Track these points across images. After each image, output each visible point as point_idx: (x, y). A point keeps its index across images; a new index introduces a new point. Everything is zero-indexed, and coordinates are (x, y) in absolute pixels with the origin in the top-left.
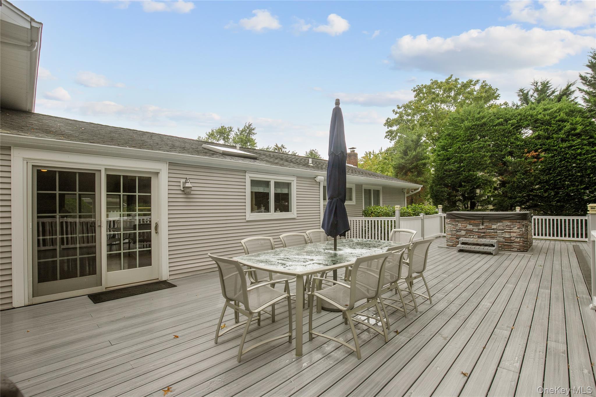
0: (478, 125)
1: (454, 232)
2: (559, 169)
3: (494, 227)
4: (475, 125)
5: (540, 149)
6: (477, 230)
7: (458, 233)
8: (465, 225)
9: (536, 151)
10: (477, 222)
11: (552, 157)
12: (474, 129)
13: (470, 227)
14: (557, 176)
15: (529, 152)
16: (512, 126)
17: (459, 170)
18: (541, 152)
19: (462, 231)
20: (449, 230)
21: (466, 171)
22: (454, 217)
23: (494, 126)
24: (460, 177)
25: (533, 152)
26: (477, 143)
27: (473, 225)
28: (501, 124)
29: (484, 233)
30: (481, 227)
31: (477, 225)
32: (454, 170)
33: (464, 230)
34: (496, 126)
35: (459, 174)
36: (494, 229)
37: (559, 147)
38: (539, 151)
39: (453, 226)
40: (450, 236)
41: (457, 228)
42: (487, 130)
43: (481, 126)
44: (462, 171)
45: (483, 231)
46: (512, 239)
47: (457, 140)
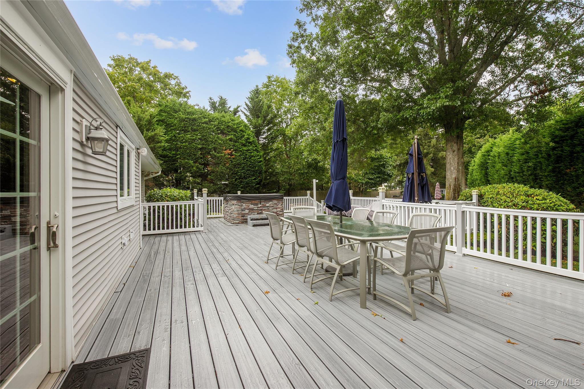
0: (190, 119)
1: (240, 212)
2: (243, 165)
3: (267, 205)
4: (188, 118)
5: (232, 149)
6: (257, 208)
7: (243, 212)
8: (248, 205)
9: (230, 150)
10: (256, 202)
11: (239, 156)
12: (187, 121)
13: (252, 206)
14: (242, 169)
15: (226, 150)
16: (215, 126)
17: (175, 157)
18: (233, 151)
19: (246, 210)
20: (235, 210)
21: (182, 158)
22: (240, 199)
23: (202, 123)
24: (175, 164)
25: (228, 150)
26: (190, 134)
27: (254, 204)
28: (206, 123)
29: (261, 210)
30: (259, 206)
31: (257, 204)
32: (170, 157)
33: (248, 209)
34: (203, 123)
35: (175, 161)
36: (267, 207)
37: (243, 149)
38: (232, 150)
39: (239, 207)
40: (237, 215)
41: (242, 208)
42: (198, 126)
43: (192, 120)
44: (178, 158)
45: (260, 209)
46: (278, 212)
47: (172, 128)
